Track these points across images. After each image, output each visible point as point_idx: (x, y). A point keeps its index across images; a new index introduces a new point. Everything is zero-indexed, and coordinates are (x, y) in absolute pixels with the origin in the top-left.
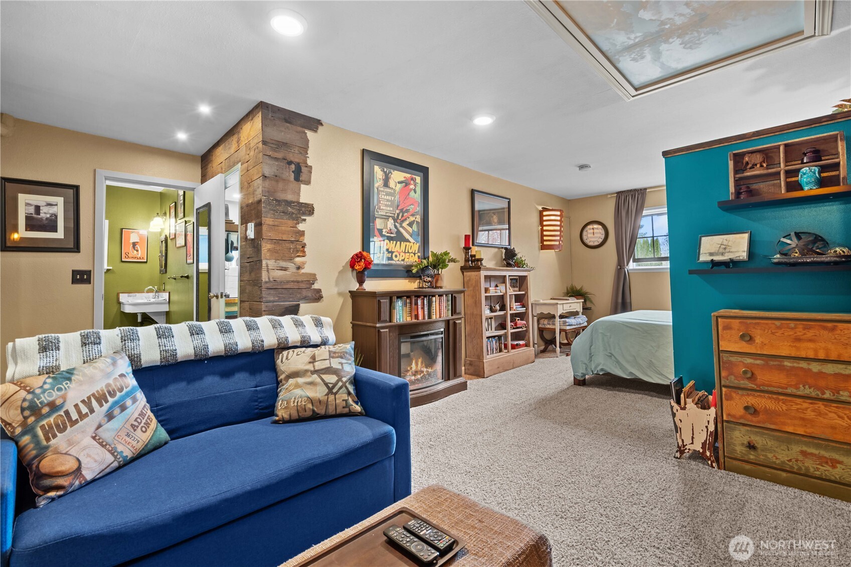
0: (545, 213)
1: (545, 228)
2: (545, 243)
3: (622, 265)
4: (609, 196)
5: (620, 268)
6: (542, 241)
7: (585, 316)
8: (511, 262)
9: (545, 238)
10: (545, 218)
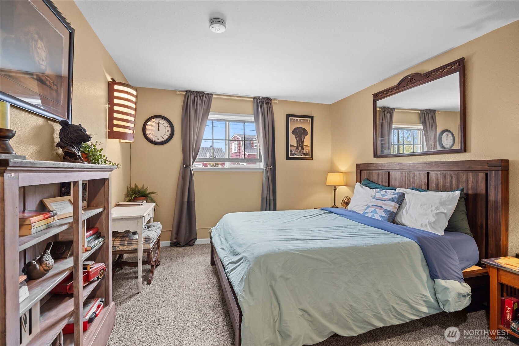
0: (116, 87)
1: (116, 108)
2: (115, 129)
3: (188, 164)
4: (178, 93)
5: (186, 167)
6: (111, 125)
7: (159, 223)
8: (76, 151)
9: (115, 122)
10: (116, 94)
